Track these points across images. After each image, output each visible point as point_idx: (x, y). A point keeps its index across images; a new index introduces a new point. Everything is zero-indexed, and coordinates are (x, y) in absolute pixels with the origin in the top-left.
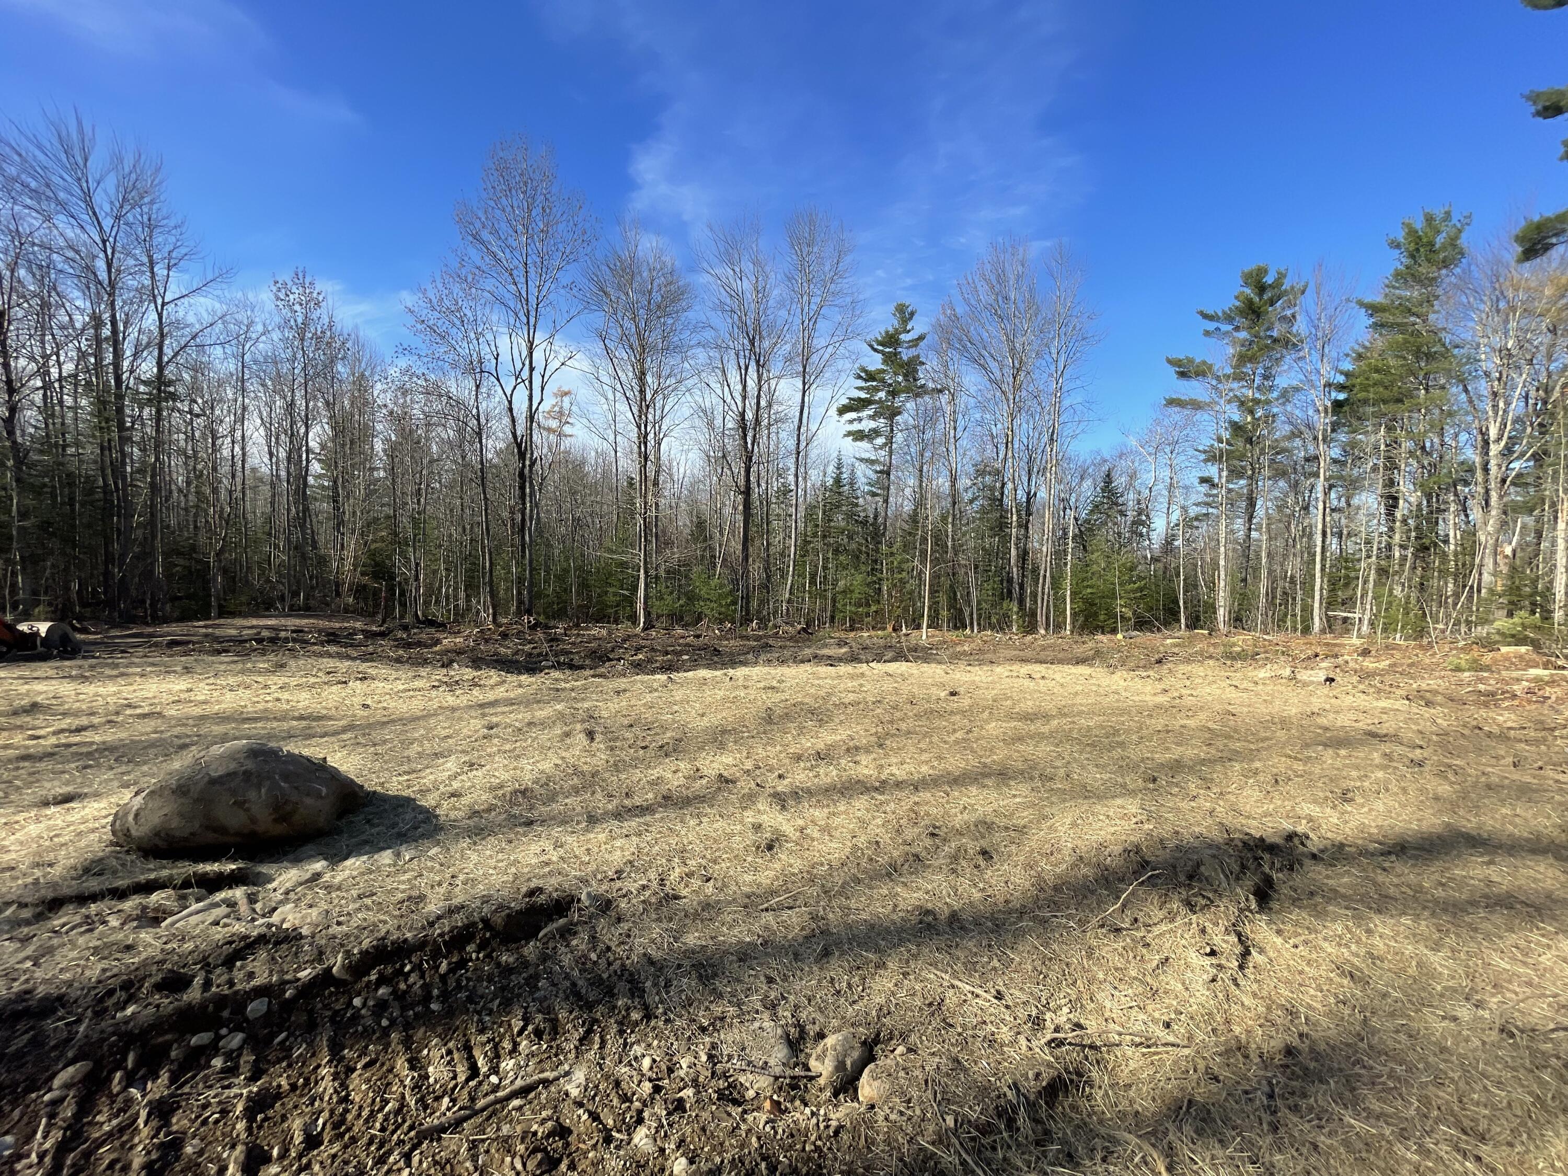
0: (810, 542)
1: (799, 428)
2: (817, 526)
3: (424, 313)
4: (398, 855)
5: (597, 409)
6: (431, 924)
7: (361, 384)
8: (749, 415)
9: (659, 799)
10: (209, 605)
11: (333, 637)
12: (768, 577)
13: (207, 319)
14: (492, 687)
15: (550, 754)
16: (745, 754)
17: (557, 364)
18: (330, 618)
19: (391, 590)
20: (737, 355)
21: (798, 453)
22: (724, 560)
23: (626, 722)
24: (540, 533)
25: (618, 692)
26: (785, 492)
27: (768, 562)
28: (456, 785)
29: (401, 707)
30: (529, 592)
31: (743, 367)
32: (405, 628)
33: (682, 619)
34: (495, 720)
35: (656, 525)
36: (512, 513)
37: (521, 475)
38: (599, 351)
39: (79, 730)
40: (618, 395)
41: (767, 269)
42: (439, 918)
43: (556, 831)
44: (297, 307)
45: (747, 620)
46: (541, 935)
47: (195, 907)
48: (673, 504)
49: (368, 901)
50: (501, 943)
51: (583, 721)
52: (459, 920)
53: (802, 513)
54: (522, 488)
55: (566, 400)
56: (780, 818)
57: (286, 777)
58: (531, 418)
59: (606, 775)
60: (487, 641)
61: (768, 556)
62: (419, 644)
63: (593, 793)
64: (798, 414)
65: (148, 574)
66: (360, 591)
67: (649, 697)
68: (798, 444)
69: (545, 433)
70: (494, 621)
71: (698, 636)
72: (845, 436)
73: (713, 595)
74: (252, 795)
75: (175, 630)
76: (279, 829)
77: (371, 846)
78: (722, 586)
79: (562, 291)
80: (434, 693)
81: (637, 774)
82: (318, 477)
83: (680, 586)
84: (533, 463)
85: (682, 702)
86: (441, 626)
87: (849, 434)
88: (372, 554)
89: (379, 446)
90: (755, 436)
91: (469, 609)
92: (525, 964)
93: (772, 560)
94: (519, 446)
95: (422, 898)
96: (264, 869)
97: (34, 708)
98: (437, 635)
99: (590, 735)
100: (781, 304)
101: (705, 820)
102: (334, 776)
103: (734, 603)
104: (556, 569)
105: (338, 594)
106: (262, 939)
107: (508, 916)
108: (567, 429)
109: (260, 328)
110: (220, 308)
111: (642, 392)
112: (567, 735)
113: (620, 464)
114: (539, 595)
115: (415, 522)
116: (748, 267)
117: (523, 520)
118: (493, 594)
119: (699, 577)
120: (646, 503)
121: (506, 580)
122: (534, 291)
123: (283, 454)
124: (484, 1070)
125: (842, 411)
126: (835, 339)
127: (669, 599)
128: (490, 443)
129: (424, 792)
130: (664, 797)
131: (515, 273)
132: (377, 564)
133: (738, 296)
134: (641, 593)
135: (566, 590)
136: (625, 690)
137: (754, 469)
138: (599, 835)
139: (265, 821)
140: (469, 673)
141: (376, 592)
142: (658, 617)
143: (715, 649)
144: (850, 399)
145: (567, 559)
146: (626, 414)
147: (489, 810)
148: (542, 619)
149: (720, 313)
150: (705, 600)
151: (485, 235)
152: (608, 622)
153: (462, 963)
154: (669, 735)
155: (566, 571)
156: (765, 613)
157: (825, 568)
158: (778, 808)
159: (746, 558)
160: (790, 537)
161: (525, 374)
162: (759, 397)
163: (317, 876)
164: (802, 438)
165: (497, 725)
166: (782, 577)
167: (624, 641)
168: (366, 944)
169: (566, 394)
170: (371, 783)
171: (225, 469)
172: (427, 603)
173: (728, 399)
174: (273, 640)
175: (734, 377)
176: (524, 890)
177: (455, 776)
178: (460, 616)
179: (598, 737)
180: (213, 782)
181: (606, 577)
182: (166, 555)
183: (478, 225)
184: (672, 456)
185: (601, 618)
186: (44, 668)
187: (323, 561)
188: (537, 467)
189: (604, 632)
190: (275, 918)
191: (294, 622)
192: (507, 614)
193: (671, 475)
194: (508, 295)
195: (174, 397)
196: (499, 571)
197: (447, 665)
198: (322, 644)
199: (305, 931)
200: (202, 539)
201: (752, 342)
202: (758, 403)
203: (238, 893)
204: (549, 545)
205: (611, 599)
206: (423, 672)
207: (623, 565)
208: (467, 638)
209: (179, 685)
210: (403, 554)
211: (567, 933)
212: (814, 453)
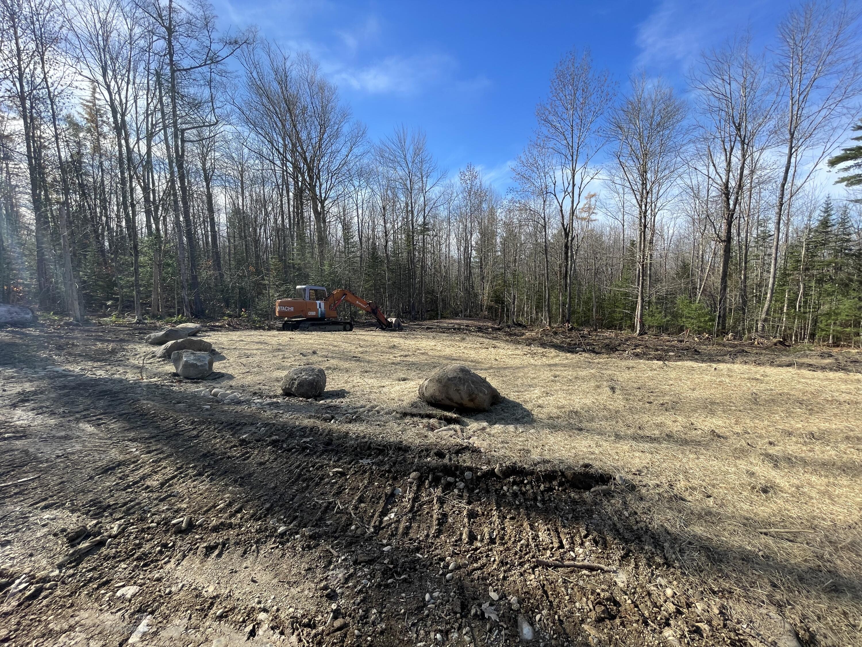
0: (789, 275)
1: (783, 185)
2: (799, 261)
3: (519, 169)
4: (516, 428)
5: (612, 202)
6: (535, 465)
7: (492, 212)
8: (733, 184)
9: (664, 435)
10: (437, 314)
11: (480, 329)
12: (745, 303)
13: (438, 195)
14: (552, 358)
15: (588, 395)
16: (733, 421)
17: (588, 179)
18: (479, 320)
19: (503, 308)
20: (723, 142)
21: (781, 205)
22: (704, 290)
23: (635, 386)
24: (576, 278)
25: (629, 368)
26: (765, 237)
27: (745, 291)
28: (540, 402)
29: (511, 362)
30: (569, 310)
31: (729, 149)
32: (509, 327)
33: (667, 329)
34: (557, 373)
35: (650, 269)
36: (560, 267)
37: (566, 247)
38: (615, 165)
39: (406, 356)
40: (626, 190)
41: (755, 68)
42: (539, 463)
43: (596, 437)
44: (468, 182)
45: (723, 332)
46: (592, 490)
47: (444, 428)
48: (663, 255)
49: (506, 445)
50: (570, 486)
51: (607, 381)
52: (549, 467)
53: (782, 252)
54: (566, 253)
55: (593, 199)
56: (773, 473)
57: (473, 382)
58: (573, 212)
59: (624, 413)
60: (547, 335)
61: (745, 286)
62: (515, 334)
63: (617, 422)
64: (782, 175)
65: (420, 301)
66: (490, 308)
67: (650, 374)
68: (782, 198)
69: (579, 221)
70: (550, 325)
71: (681, 341)
72: (837, 182)
73: (693, 314)
74: (461, 387)
75: (428, 323)
76: (470, 405)
77: (505, 421)
78: (701, 308)
79: (593, 135)
80: (525, 357)
81: (646, 418)
82: (475, 257)
83: (666, 308)
84: (573, 239)
85: (676, 379)
86: (525, 327)
87: (843, 180)
88: (495, 292)
89: (498, 240)
90: (737, 199)
91: (537, 319)
92: (585, 503)
93: (748, 290)
94: (565, 230)
95: (528, 451)
96: (465, 420)
97: (394, 347)
98: (523, 331)
99: (613, 389)
100: (768, 91)
101: (702, 457)
102: (489, 386)
103: (712, 320)
104: (584, 297)
105: (482, 310)
106: (467, 448)
107: (574, 473)
108: (593, 217)
109: (455, 195)
110: (442, 189)
111: (644, 184)
112: (598, 387)
113: (626, 233)
114: (574, 312)
115: (514, 275)
116: (736, 71)
117: (566, 271)
118: (549, 311)
119: (683, 302)
120: (644, 255)
121: (556, 304)
122: (576, 140)
123: (462, 249)
124: (567, 546)
125: (833, 163)
126: (830, 102)
127: (658, 316)
128: (549, 231)
129: (525, 402)
130: (667, 435)
131: (566, 133)
132: (497, 297)
133: (727, 98)
134: (638, 312)
135: (589, 310)
136: (633, 367)
137: (735, 222)
138: (624, 446)
139: (466, 401)
140: (541, 350)
141: (496, 310)
142: (650, 327)
143: (696, 351)
144: (846, 150)
145: (590, 292)
146: (631, 200)
147: (558, 418)
148: (575, 325)
149: (709, 115)
150: (687, 317)
151: (551, 118)
152: (615, 329)
153: (550, 489)
154: (667, 398)
155: (590, 299)
156: (740, 328)
157: (805, 294)
158: (771, 465)
159: (724, 288)
160: (769, 272)
161: (570, 189)
162: (742, 169)
163: (484, 429)
164: (787, 193)
165: (559, 376)
166: (759, 302)
167: (627, 340)
168: (508, 463)
169: (593, 196)
170: (503, 392)
171: (443, 258)
172: (518, 316)
173: (713, 174)
174: (459, 329)
175: (720, 159)
176: (581, 463)
177: (540, 397)
178: (534, 322)
179: (618, 392)
180: (449, 379)
181: (615, 302)
182: (425, 294)
183: (547, 113)
184: (664, 223)
185: (610, 327)
186: (396, 334)
187: (476, 295)
188: (575, 242)
189: (613, 335)
190: (471, 441)
191: (465, 322)
192: (556, 322)
193: (662, 236)
194: (561, 147)
195: (428, 229)
196: (553, 300)
197: (529, 345)
198: (476, 332)
199: (482, 450)
200: (436, 288)
201: (738, 129)
202: (742, 172)
203: (457, 427)
204: (580, 284)
205: (617, 316)
206: (520, 347)
207: (626, 294)
208: (537, 333)
209: (432, 343)
210: (508, 291)
211: (608, 494)
212: (797, 203)
